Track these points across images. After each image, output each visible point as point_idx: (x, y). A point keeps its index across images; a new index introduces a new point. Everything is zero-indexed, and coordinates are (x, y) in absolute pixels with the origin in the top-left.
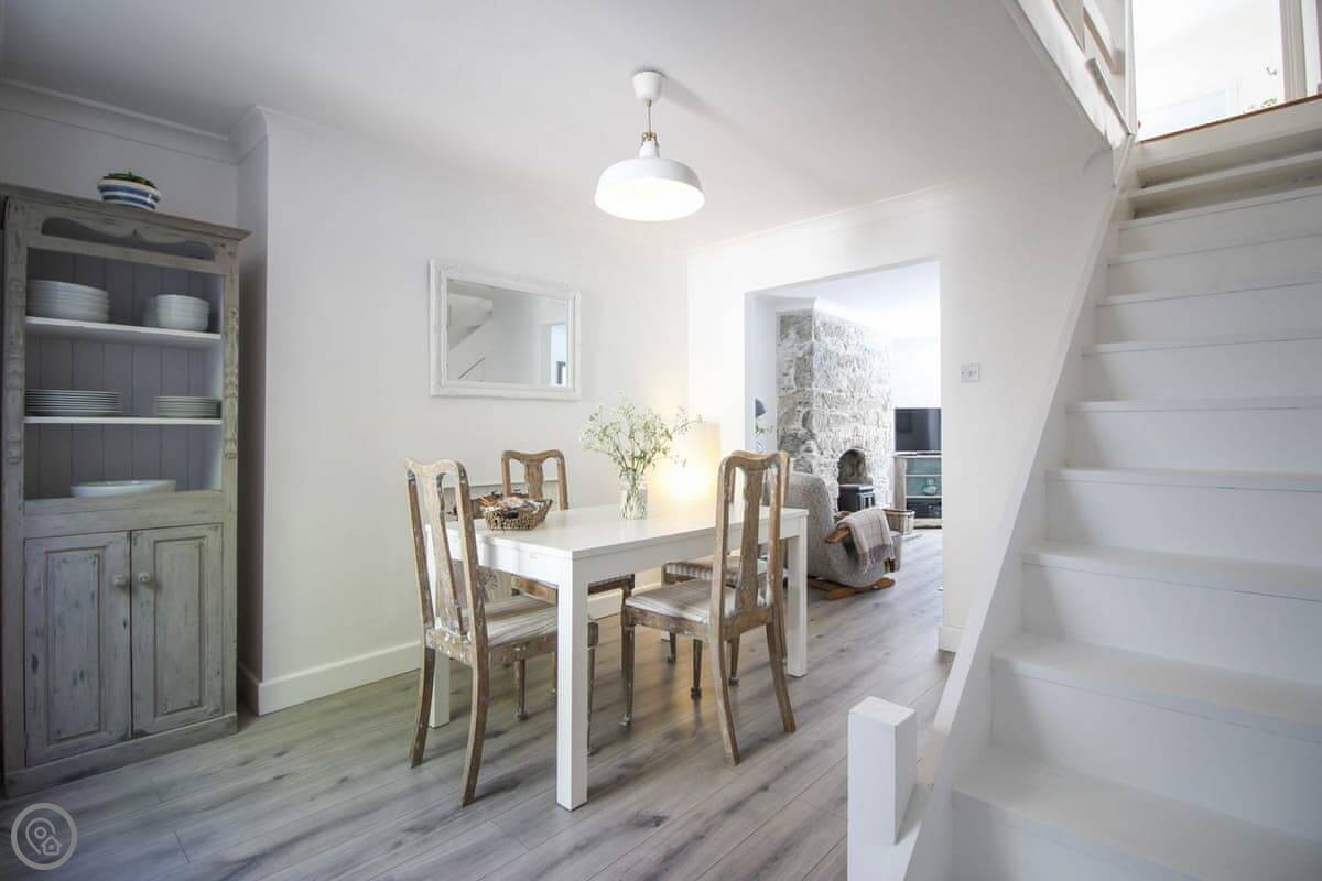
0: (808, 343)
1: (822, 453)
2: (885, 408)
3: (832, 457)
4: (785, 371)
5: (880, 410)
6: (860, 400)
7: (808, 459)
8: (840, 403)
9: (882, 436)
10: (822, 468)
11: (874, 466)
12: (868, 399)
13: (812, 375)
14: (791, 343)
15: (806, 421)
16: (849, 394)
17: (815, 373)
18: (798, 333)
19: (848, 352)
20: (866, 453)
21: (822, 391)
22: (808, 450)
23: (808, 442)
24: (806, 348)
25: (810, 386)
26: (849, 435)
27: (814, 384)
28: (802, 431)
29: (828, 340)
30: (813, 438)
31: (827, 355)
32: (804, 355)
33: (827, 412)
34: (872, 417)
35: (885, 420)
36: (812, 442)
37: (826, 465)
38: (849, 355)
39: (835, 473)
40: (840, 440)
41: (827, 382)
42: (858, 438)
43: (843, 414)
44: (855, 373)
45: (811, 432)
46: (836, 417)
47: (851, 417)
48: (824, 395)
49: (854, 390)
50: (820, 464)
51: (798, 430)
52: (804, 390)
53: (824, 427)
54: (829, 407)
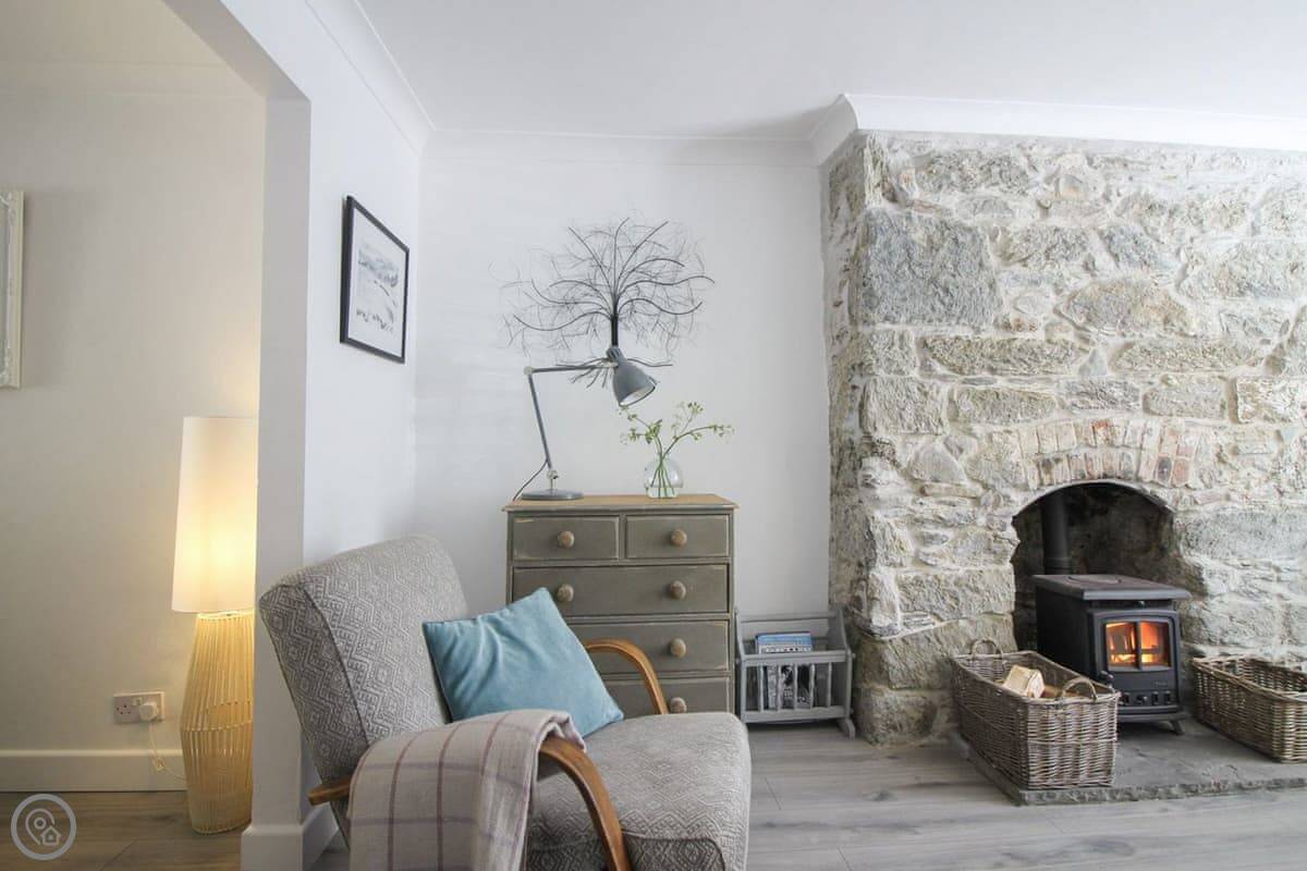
0: (861, 217)
1: (923, 492)
3: (975, 500)
4: (834, 297)
5: (1244, 371)
6: (1129, 346)
7: (868, 505)
8: (1011, 359)
10: (931, 530)
12: (1171, 343)
13: (870, 294)
14: (842, 229)
15: (862, 410)
16: (1063, 335)
17: (882, 288)
18: (848, 199)
21: (918, 331)
22: (868, 484)
23: (866, 462)
24: (860, 230)
25: (867, 321)
26: (1063, 445)
27: (878, 316)
28: (858, 436)
30: (878, 454)
31: (945, 236)
32: (858, 248)
33: (945, 387)
34: (1194, 390)
36: (876, 462)
37: (942, 522)
38: (1057, 230)
39: (993, 545)
40: (1014, 457)
41: (938, 305)
42: (1112, 451)
43: (1034, 387)
44: (1093, 275)
45: (870, 437)
46: (991, 399)
47: (1070, 395)
48: (929, 341)
49: (1089, 320)
50: (917, 520)
51: (853, 433)
52: (858, 334)
53: (928, 424)
54: (954, 370)
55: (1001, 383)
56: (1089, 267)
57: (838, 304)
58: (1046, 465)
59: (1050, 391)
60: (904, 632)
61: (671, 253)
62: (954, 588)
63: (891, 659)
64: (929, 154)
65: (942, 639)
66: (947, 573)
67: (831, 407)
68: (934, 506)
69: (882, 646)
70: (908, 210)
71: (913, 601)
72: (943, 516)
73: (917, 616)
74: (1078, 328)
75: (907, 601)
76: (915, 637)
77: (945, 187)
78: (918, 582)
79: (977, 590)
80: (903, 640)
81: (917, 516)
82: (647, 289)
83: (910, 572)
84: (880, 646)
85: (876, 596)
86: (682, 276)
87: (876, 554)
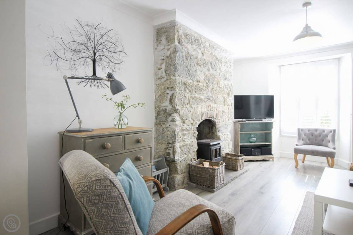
0: (173, 45)
1: (184, 122)
2: (228, 94)
3: (192, 124)
4: (159, 66)
5: (225, 96)
6: (213, 89)
7: (173, 127)
8: (198, 89)
9: (226, 111)
10: (185, 132)
11: (222, 128)
12: (218, 89)
13: (175, 68)
14: (162, 47)
15: (171, 100)
16: (205, 85)
17: (178, 67)
18: (166, 39)
19: (205, 57)
20: (216, 121)
21: (184, 80)
22: (173, 121)
23: (173, 115)
24: (172, 49)
25: (174, 75)
26: (205, 110)
27: (177, 74)
28: (169, 107)
29: (189, 46)
30: (176, 112)
31: (188, 56)
32: (170, 54)
33: (188, 95)
34: (220, 99)
35: (228, 102)
36: (176, 115)
37: (187, 130)
38: (205, 60)
39: (194, 135)
40: (198, 113)
41: (188, 74)
42: (211, 112)
43: (201, 97)
44: (209, 72)
45: (175, 108)
46: (195, 98)
47: (206, 99)
48: (186, 83)
49: (209, 82)
50: (183, 130)
51: (167, 107)
52: (171, 79)
53: (186, 104)
54: (189, 91)
55: (196, 95)
56: (208, 70)
57: (159, 69)
58: (202, 115)
59: (203, 98)
60: (180, 159)
61: (113, 41)
62: (189, 146)
63: (178, 168)
64: (186, 33)
65: (187, 160)
66: (188, 143)
67: (155, 99)
68: (186, 126)
69: (177, 164)
70: (182, 47)
71: (182, 151)
72: (187, 128)
73: (183, 155)
74: (207, 83)
75: (181, 151)
76: (182, 160)
77: (189, 43)
78: (183, 146)
79: (192, 146)
80: (180, 162)
81: (183, 129)
82: (106, 52)
83: (181, 144)
84: (176, 164)
85: (176, 151)
86: (117, 50)
87: (176, 140)
